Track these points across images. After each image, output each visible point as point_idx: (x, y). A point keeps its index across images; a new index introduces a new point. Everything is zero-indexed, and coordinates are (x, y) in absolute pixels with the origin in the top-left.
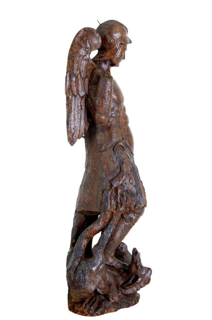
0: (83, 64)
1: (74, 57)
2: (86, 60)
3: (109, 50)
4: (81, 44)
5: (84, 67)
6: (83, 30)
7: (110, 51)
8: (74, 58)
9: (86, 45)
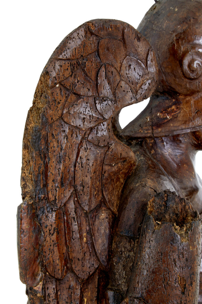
0: (84, 161)
1: (50, 138)
2: (98, 146)
3: (188, 98)
4: (74, 84)
5: (92, 169)
6: (82, 33)
7: (192, 102)
8: (47, 142)
9: (97, 87)
